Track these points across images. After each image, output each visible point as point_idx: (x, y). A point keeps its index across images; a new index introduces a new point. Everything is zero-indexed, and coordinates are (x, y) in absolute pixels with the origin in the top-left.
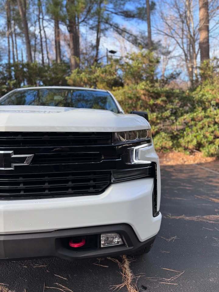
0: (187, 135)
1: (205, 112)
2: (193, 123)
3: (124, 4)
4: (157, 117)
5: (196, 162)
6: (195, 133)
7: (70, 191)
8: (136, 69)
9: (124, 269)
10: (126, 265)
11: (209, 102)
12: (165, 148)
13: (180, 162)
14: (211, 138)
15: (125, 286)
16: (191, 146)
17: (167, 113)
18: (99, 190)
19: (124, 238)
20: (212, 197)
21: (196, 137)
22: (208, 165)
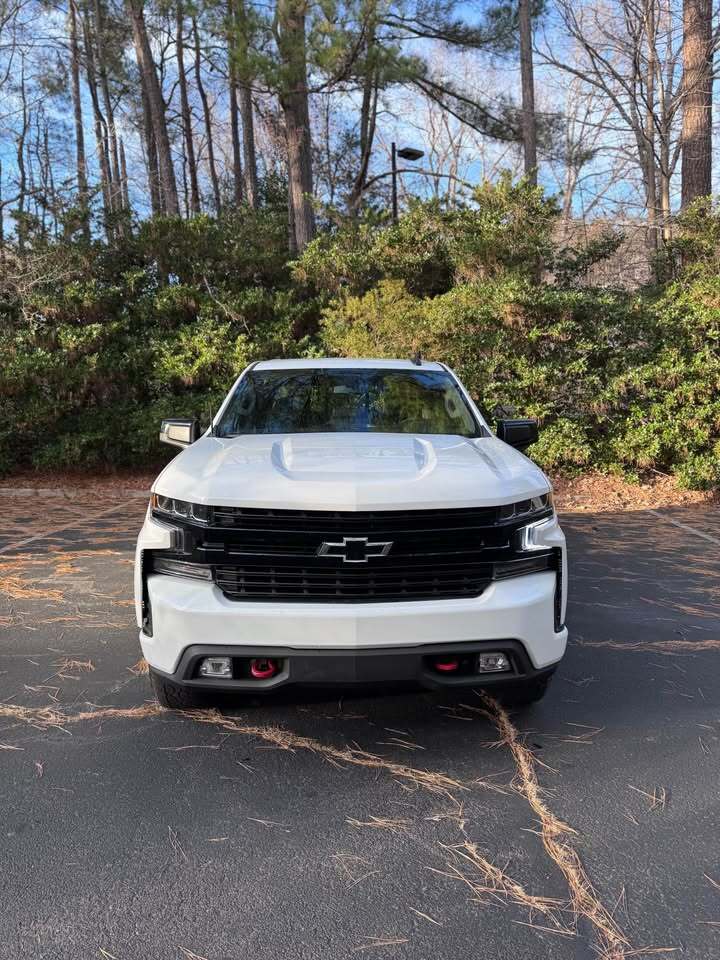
0: (635, 427)
1: (688, 362)
2: (651, 393)
3: (449, 9)
4: (549, 378)
5: (657, 505)
6: (659, 422)
7: (435, 591)
8: (492, 237)
9: (500, 723)
10: (504, 717)
11: (702, 331)
12: (570, 462)
13: (611, 503)
14: (703, 435)
15: (507, 743)
16: (644, 460)
17: (579, 366)
18: (475, 591)
19: (512, 660)
20: (680, 601)
21: (658, 432)
22: (691, 515)
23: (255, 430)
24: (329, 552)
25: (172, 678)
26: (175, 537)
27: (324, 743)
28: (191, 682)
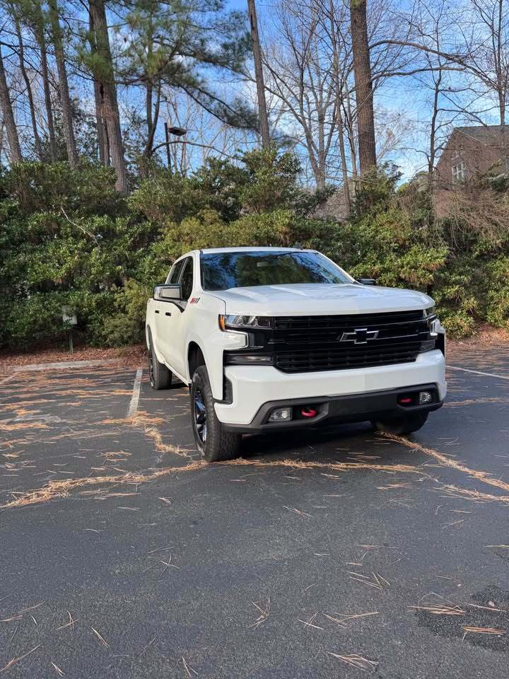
1: (382, 263)
19: (432, 395)
23: (248, 283)
24: (348, 338)
25: (250, 427)
26: (248, 341)
27: (327, 462)
28: (265, 425)
